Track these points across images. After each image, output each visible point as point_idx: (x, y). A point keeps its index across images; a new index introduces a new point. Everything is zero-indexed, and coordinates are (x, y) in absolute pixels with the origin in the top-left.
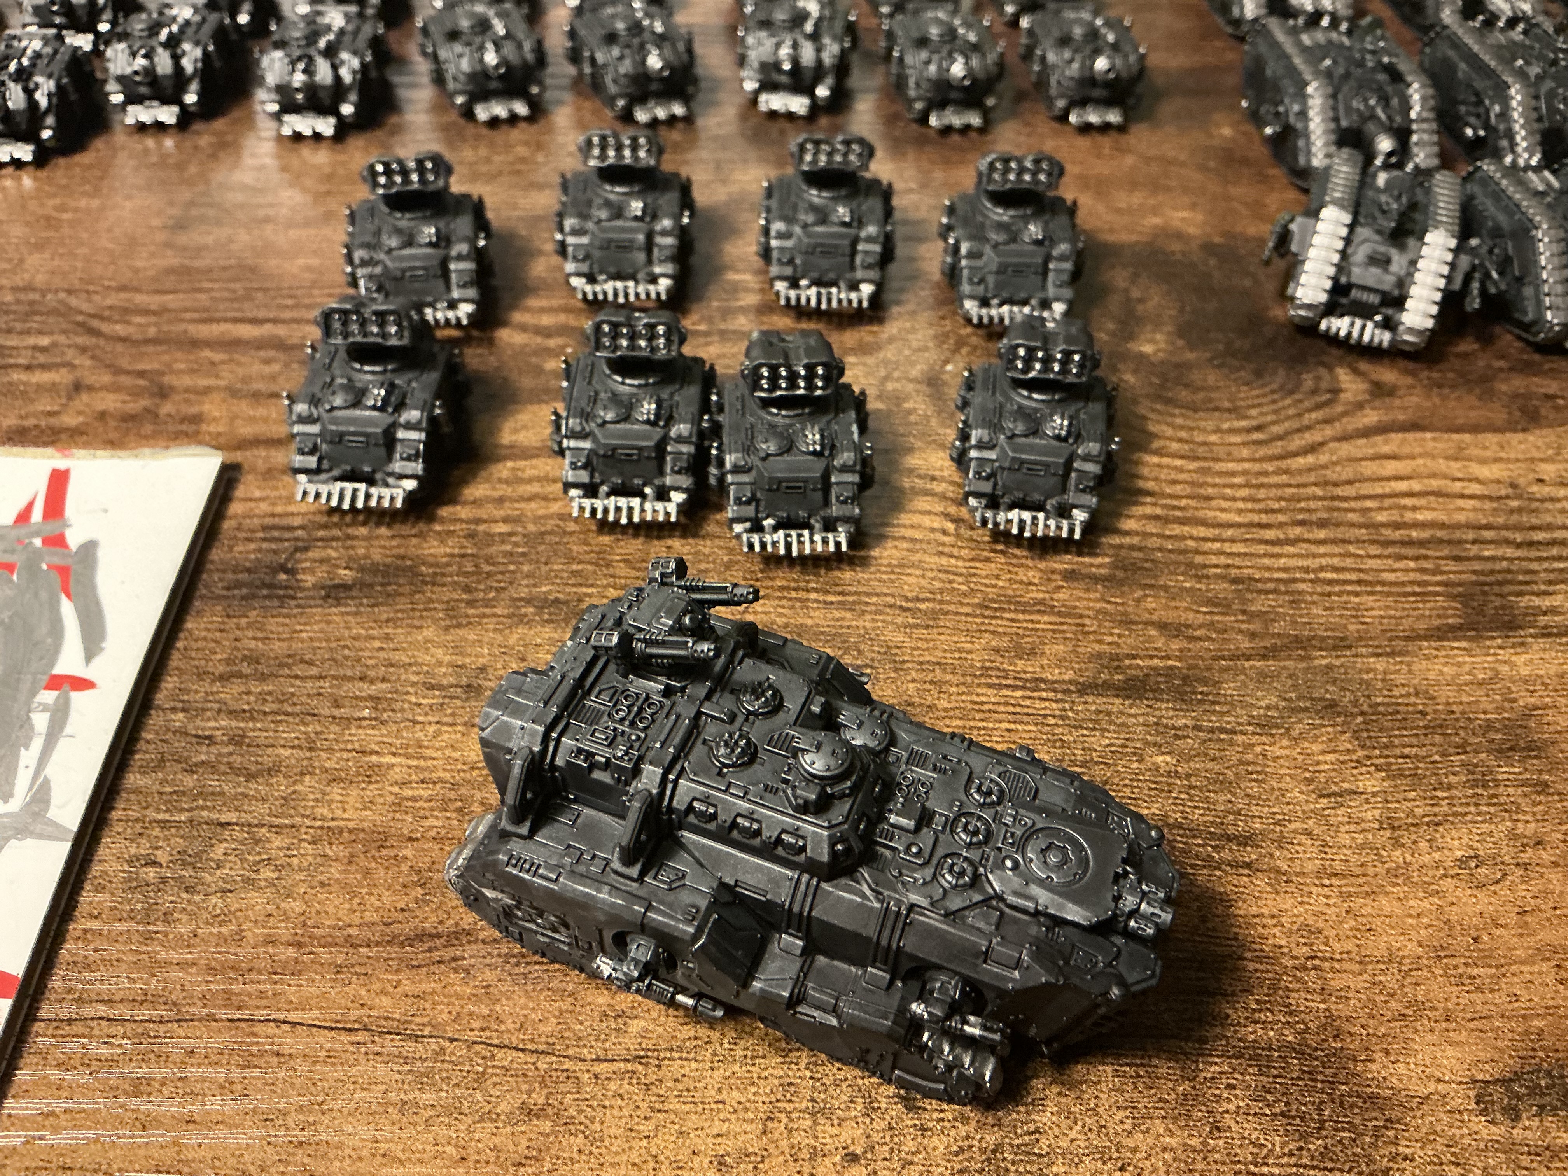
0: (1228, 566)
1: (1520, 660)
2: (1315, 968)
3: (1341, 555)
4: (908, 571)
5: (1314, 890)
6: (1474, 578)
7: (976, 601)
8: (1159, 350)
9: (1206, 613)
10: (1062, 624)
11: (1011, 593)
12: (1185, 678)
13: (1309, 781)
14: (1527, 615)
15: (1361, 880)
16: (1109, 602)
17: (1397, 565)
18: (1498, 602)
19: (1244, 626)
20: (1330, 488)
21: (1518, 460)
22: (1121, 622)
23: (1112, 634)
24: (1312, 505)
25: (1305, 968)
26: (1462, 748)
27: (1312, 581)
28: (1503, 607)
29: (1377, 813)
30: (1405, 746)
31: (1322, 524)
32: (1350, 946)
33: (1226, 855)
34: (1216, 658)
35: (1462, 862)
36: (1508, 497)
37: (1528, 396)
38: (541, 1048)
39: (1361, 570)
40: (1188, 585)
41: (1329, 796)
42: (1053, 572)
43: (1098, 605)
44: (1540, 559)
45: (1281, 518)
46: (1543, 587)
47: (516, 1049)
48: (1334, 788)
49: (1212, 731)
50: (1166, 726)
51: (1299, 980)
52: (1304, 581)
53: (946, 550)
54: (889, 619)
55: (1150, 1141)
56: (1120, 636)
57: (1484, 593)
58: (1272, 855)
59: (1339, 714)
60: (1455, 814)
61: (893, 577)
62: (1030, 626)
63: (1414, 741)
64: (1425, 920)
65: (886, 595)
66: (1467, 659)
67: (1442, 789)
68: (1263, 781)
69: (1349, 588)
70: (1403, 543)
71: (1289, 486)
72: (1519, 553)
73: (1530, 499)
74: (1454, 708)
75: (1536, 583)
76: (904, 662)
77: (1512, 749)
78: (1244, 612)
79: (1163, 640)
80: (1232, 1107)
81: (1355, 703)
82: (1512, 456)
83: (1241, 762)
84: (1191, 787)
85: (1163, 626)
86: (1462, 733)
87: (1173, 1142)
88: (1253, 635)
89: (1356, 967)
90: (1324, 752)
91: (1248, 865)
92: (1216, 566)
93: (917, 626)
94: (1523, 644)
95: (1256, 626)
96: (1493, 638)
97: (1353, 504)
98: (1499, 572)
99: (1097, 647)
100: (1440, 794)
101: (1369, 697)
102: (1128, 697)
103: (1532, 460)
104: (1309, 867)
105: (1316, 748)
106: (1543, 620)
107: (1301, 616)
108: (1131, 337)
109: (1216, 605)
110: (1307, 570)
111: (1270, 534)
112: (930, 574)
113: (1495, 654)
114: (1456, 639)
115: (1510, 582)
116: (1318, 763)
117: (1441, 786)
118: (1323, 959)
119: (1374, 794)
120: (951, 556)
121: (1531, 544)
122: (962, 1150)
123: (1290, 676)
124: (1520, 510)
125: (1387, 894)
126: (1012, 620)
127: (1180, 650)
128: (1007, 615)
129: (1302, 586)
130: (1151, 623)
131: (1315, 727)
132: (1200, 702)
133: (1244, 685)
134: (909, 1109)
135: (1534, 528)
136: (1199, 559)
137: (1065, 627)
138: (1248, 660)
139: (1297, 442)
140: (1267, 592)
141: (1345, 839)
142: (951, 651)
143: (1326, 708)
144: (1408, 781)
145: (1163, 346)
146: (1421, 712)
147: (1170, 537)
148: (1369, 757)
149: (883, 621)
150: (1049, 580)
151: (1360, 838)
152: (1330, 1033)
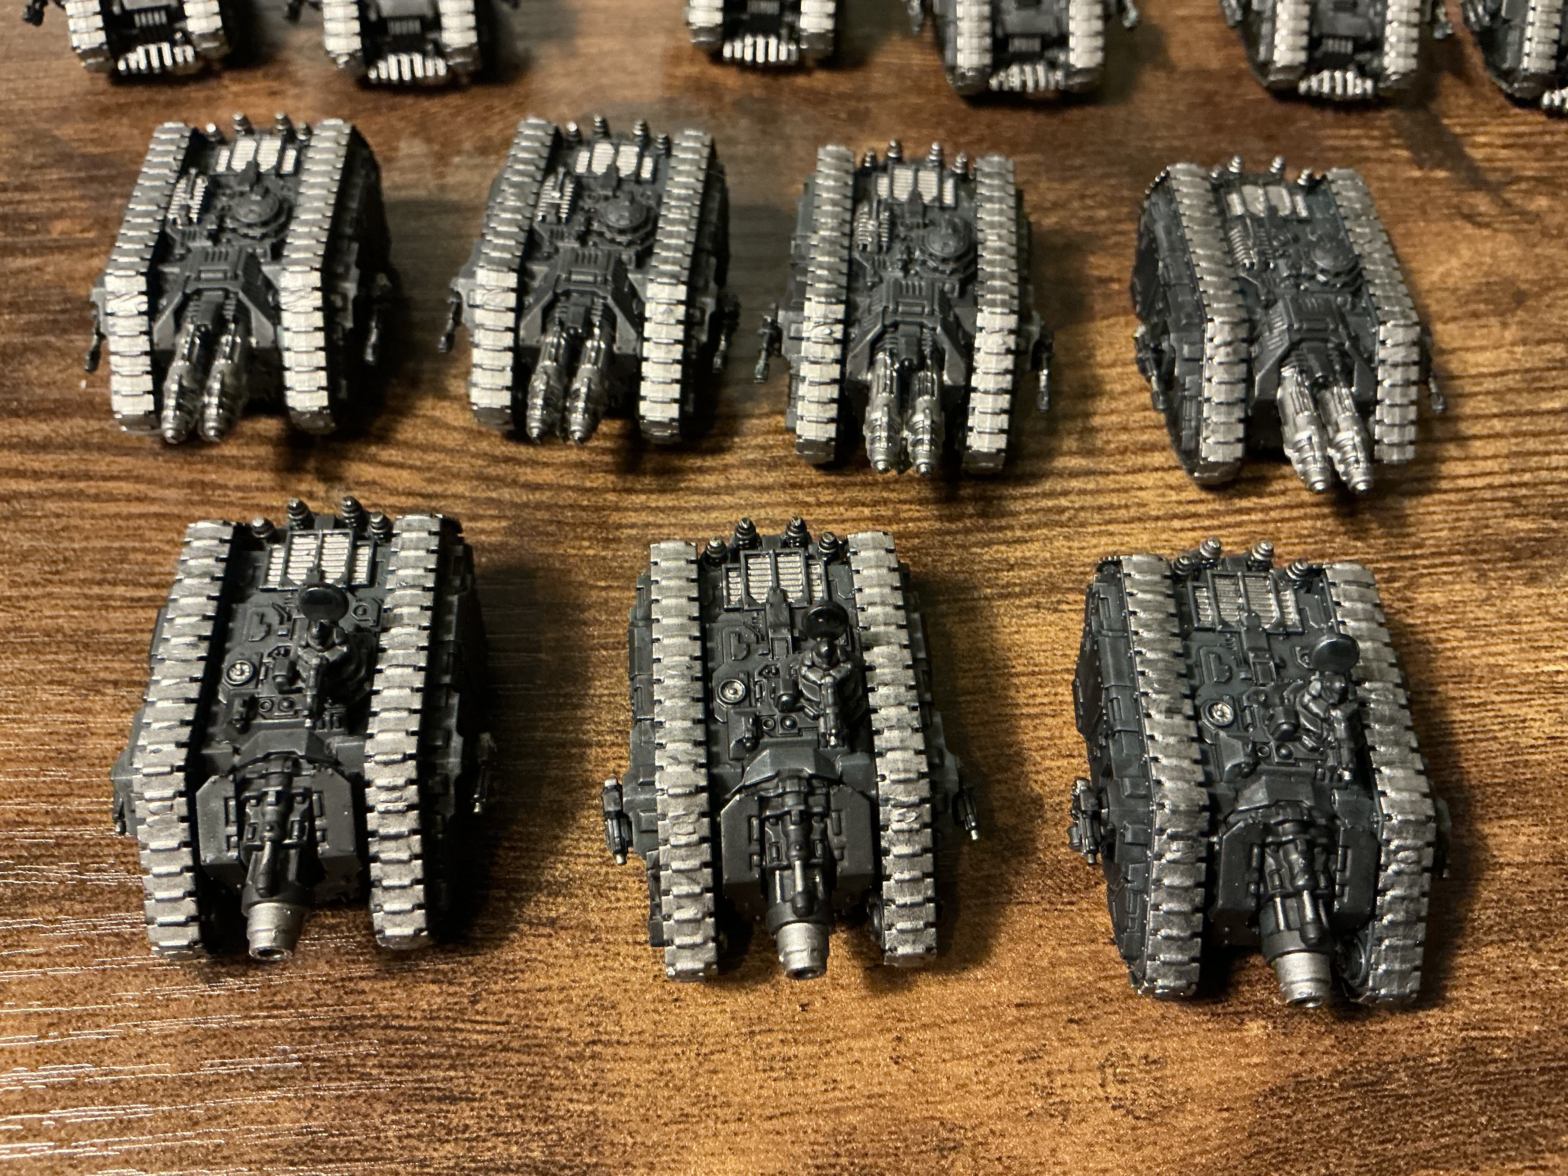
14: (989, 570)
25: (581, 1057)
32: (645, 1024)
51: (568, 1074)
58: (585, 907)
91: (552, 922)
118: (608, 1044)
152: (589, 1143)
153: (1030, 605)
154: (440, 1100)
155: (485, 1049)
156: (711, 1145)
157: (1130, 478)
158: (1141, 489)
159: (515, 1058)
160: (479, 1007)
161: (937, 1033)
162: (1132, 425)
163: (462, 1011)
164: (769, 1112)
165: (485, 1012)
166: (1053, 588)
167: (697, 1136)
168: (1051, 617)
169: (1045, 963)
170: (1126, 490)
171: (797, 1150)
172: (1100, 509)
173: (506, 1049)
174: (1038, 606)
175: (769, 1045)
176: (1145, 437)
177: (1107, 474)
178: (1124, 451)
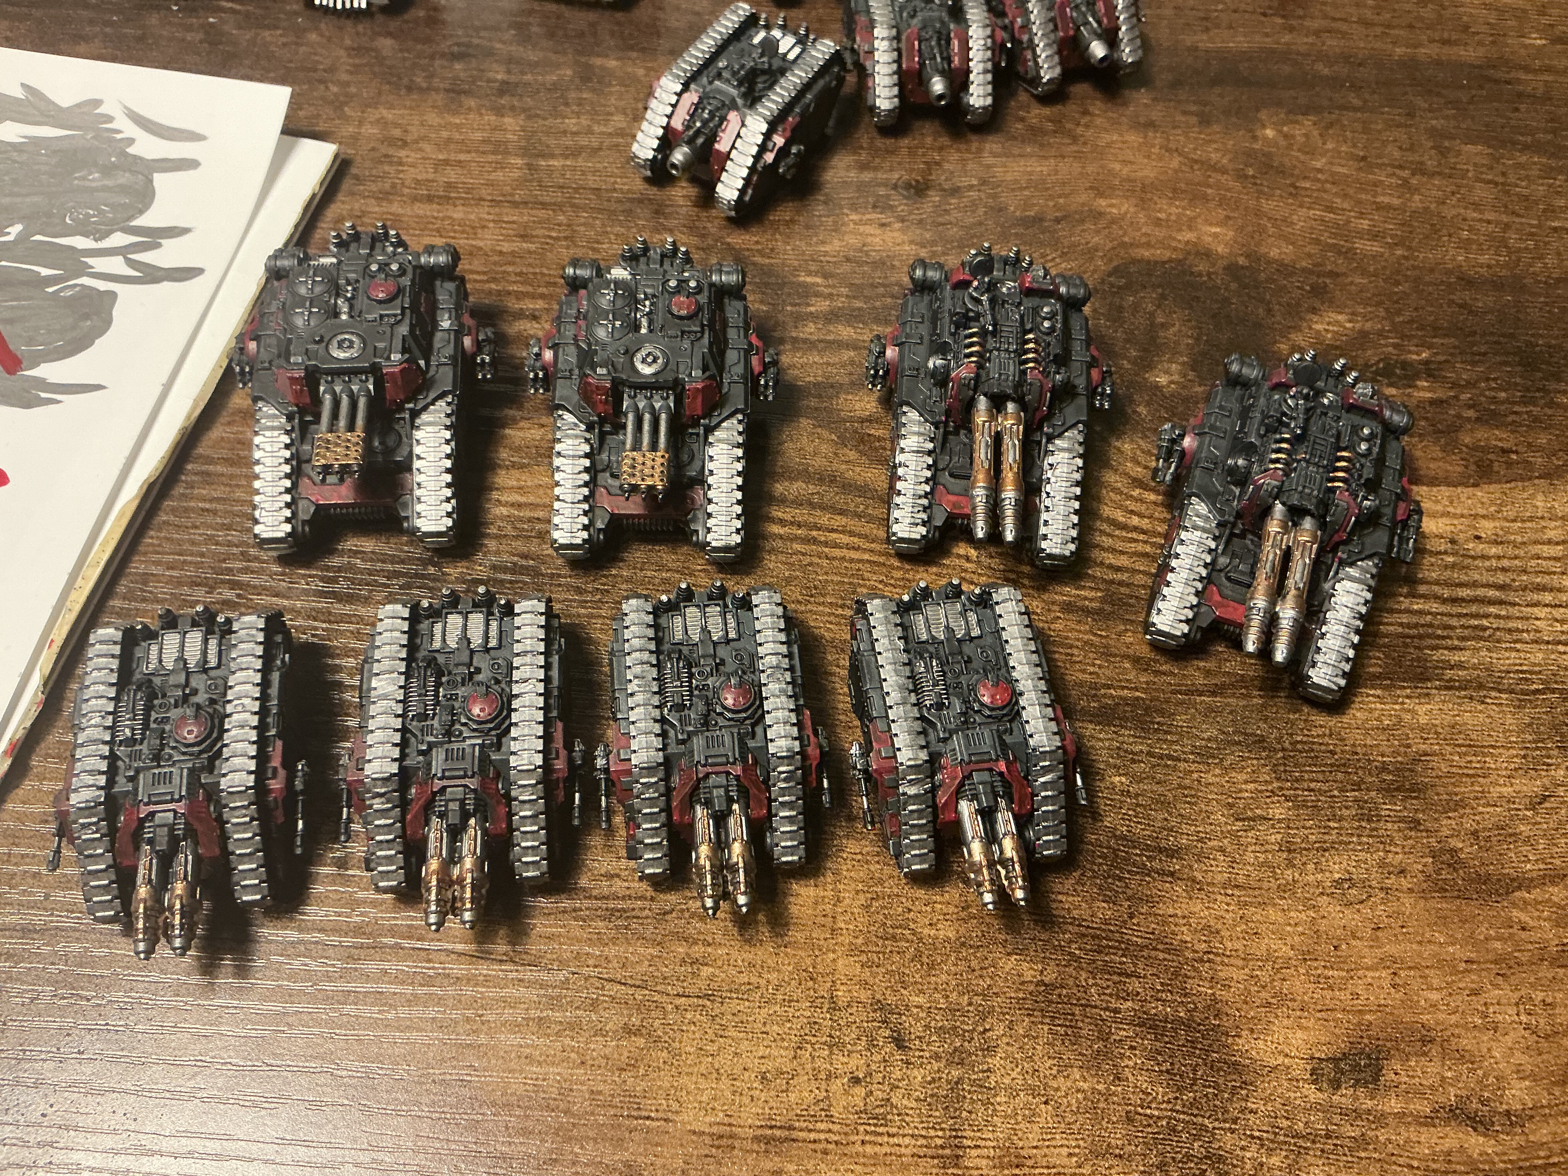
1: (1421, 709)
2: (1209, 961)
5: (1219, 897)
6: (1400, 630)
8: (1172, 382)
12: (1147, 709)
13: (1231, 806)
14: (1437, 668)
15: (1257, 893)
16: (1095, 635)
18: (1414, 653)
21: (1462, 516)
22: (1103, 654)
23: (1094, 665)
25: (1201, 960)
26: (1357, 786)
28: (1419, 659)
29: (1279, 837)
30: (1312, 781)
32: (1238, 945)
33: (1156, 865)
34: (1174, 692)
35: (1338, 883)
36: (1445, 553)
37: (1486, 450)
38: (638, 983)
41: (1244, 820)
42: (1053, 603)
43: (1086, 637)
44: (1460, 616)
46: (1456, 643)
47: (620, 983)
48: (1249, 813)
49: (1161, 757)
50: (1126, 751)
51: (1195, 969)
55: (1069, 1084)
56: (1100, 667)
57: (1406, 645)
58: (1191, 867)
59: (1264, 749)
60: (1340, 843)
63: (1320, 777)
64: (1300, 929)
66: (1379, 706)
67: (1334, 820)
68: (1195, 804)
72: (1443, 609)
73: (1463, 556)
74: (1359, 750)
75: (1450, 638)
77: (1397, 789)
79: (1134, 673)
80: (1131, 1063)
81: (1279, 740)
82: (1458, 511)
83: (1180, 786)
84: (1138, 805)
86: (1360, 773)
87: (1085, 1086)
89: (1240, 963)
90: (1246, 782)
91: (1172, 874)
94: (1428, 695)
96: (1404, 688)
98: (1423, 626)
99: (1081, 676)
100: (1332, 824)
101: (1291, 735)
102: (1099, 723)
103: (1475, 516)
104: (1219, 878)
105: (1241, 777)
106: (1449, 674)
108: (1150, 367)
113: (1403, 703)
114: (1373, 687)
115: (1429, 636)
116: (1241, 791)
117: (1333, 818)
118: (1217, 954)
119: (1280, 821)
121: (1454, 601)
122: (934, 1080)
123: (1231, 712)
124: (1453, 566)
125: (1275, 905)
127: (1147, 683)
131: (1243, 759)
132: (1156, 730)
133: (1193, 716)
134: (899, 1048)
135: (1461, 585)
138: (1200, 695)
141: (1250, 857)
143: (1255, 742)
144: (1309, 811)
145: (1176, 377)
146: (1331, 752)
148: (1281, 789)
150: (1049, 610)
151: (1262, 859)
152: (1212, 1012)
153: (1465, 697)
154: (1119, 974)
155: (1142, 948)
156: (1285, 1022)
157: (1529, 609)
158: (1537, 619)
159: (1161, 956)
160: (1135, 921)
161: (1418, 973)
162: (1529, 569)
163: (1125, 922)
164: (1319, 1007)
165: (1138, 925)
166: (1481, 686)
167: (1277, 1017)
168: (1480, 708)
169: (1482, 937)
170: (1527, 619)
171: (1337, 1031)
172: (1510, 631)
173: (1155, 949)
174: (1471, 698)
175: (1316, 968)
176: (1538, 580)
177: (1514, 604)
178: (1524, 589)
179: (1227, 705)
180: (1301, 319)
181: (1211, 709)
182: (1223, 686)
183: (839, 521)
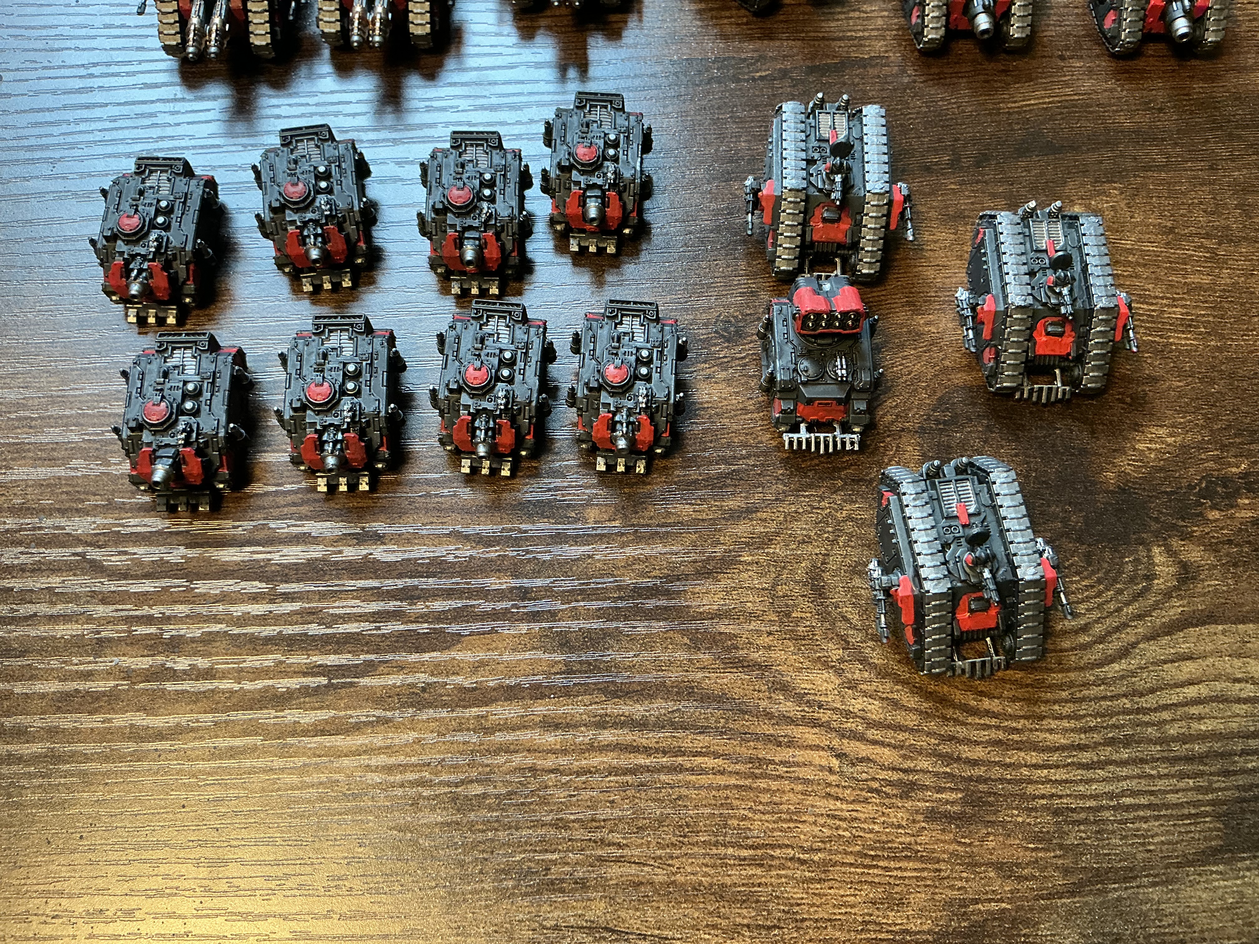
0: (1052, 796)
3: (1139, 777)
4: (804, 818)
6: (1237, 794)
7: (858, 848)
9: (1033, 850)
10: (923, 870)
11: (884, 838)
12: (1014, 921)
16: (960, 843)
17: (1182, 785)
19: (1060, 862)
20: (1136, 699)
22: (968, 864)
23: (961, 879)
24: (1122, 719)
27: (1114, 808)
31: (1127, 742)
34: (1036, 898)
39: (1152, 793)
40: (1020, 819)
42: (916, 812)
43: (952, 847)
45: (1097, 737)
52: (1108, 808)
53: (833, 791)
54: (790, 873)
56: (967, 880)
57: (1243, 811)
61: (792, 825)
62: (899, 874)
65: (787, 846)
66: (1222, 883)
69: (1141, 813)
70: (1189, 759)
71: (1104, 698)
76: (803, 920)
78: (1061, 846)
79: (999, 881)
85: (999, 866)
88: (1066, 871)
92: (1043, 797)
93: (811, 880)
95: (1067, 862)
96: (1244, 859)
97: (1154, 717)
99: (949, 893)
101: (1144, 928)
107: (1103, 847)
109: (1040, 841)
110: (1111, 796)
111: (1086, 757)
112: (821, 821)
113: (1244, 877)
114: (1215, 863)
120: (837, 798)
123: (1089, 912)
126: (886, 869)
127: (1012, 892)
128: (881, 864)
129: (1107, 814)
130: (990, 864)
136: (1030, 789)
137: (925, 874)
138: (1060, 898)
139: (1114, 645)
140: (1079, 823)
142: (840, 906)
147: (1009, 765)
149: (786, 877)
179: (1086, 903)
180: (1125, 438)
181: (1071, 912)
182: (1081, 884)
183: (702, 741)
